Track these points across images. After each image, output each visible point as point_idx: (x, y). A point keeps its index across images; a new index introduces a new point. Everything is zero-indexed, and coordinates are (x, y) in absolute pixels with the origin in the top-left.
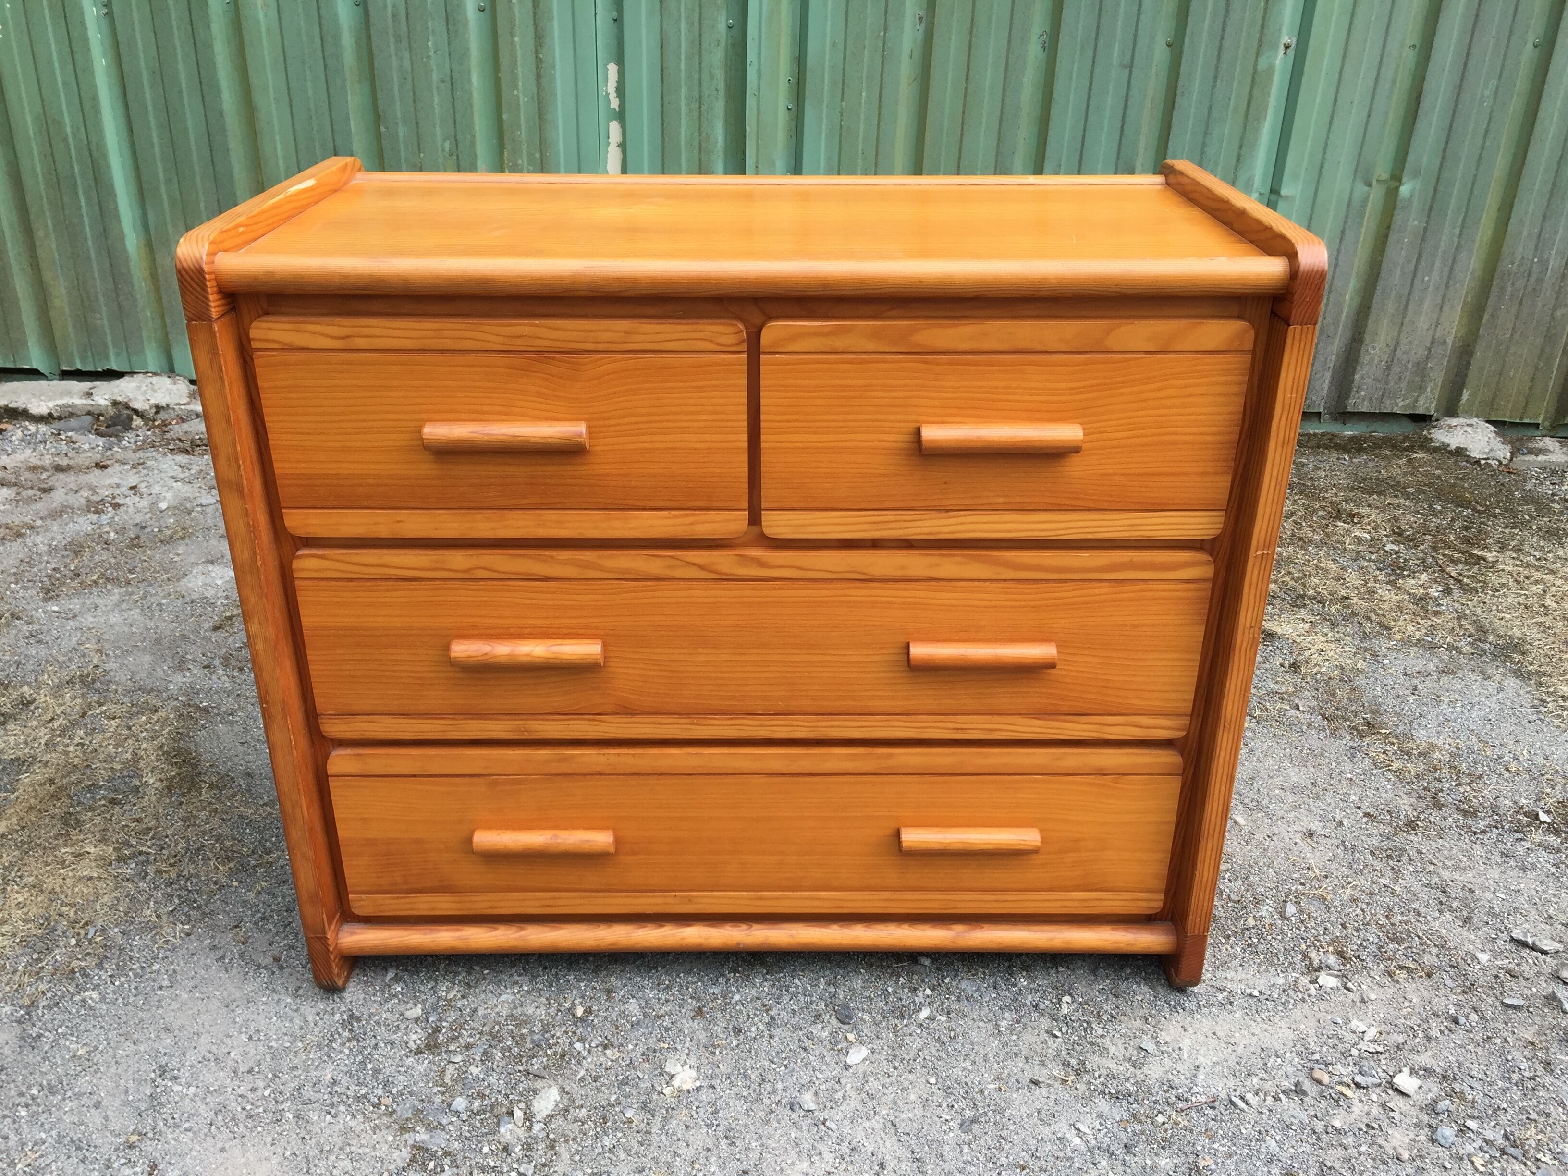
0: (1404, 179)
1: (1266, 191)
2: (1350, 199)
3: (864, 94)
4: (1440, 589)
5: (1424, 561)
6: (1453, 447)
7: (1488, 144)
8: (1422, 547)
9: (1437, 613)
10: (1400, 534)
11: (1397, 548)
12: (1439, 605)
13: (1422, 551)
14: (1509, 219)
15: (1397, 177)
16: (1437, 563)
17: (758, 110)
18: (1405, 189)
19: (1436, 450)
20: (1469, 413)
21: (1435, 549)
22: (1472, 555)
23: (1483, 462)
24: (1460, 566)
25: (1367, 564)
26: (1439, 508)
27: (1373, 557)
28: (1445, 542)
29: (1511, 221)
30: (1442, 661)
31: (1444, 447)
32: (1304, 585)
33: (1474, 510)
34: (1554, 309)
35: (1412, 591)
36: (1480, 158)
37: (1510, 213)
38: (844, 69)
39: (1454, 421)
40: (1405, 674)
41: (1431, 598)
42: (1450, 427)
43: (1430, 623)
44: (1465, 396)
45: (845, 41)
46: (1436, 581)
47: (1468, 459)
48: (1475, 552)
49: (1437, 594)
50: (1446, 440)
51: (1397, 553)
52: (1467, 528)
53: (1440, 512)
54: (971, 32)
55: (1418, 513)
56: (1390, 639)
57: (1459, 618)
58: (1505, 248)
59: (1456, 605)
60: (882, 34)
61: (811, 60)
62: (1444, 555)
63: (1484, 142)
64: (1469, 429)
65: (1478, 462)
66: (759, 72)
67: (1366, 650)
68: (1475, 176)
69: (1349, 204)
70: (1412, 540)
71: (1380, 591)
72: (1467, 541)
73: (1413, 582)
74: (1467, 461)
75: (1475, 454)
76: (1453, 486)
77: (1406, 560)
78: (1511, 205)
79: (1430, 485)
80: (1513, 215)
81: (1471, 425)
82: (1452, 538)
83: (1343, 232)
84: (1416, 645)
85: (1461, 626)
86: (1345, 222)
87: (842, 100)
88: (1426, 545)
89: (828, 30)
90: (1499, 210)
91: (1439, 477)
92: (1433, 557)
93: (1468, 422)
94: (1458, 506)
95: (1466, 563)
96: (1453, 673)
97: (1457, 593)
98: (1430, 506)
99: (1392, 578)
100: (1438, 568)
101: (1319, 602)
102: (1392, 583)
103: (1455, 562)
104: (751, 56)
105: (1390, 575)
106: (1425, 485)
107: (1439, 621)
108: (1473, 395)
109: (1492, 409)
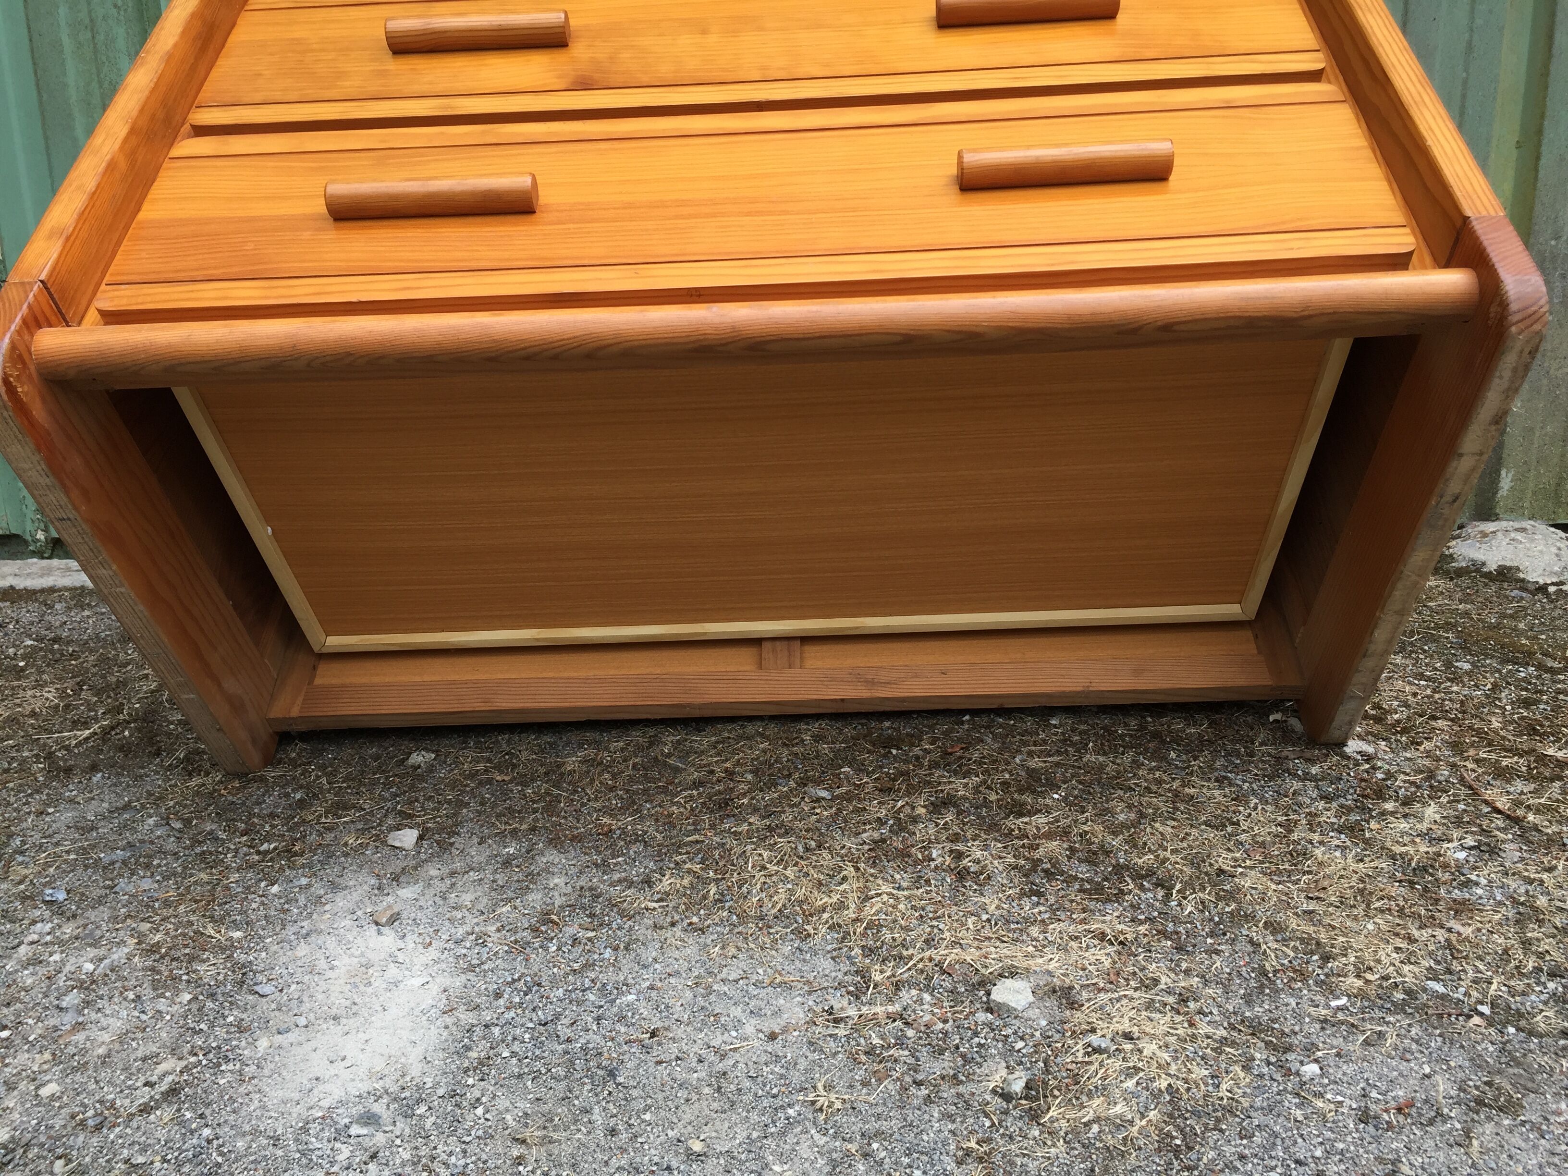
4: (1470, 841)
5: (1431, 775)
6: (1492, 566)
7: (1479, 22)
8: (1427, 745)
9: (1461, 909)
10: (1378, 720)
11: (1370, 749)
12: (1468, 884)
13: (1428, 754)
14: (1538, 158)
16: (1462, 780)
19: (1460, 573)
20: (1516, 512)
21: (1457, 747)
22: (1542, 759)
23: (1552, 589)
24: (1519, 786)
25: (1297, 785)
26: (1467, 666)
27: (1315, 770)
28: (1479, 732)
29: (1543, 161)
30: (1478, 1062)
31: (1476, 569)
32: (1132, 842)
33: (1540, 667)
35: (1398, 849)
36: (1470, 47)
37: (1539, 145)
39: (1490, 527)
40: (1364, 1117)
41: (1445, 866)
42: (1485, 535)
43: (1441, 935)
44: (1506, 481)
46: (1458, 822)
47: (1523, 585)
48: (1550, 752)
49: (1462, 855)
50: (1479, 555)
51: (1368, 758)
52: (1527, 703)
53: (1469, 673)
55: (1421, 676)
56: (1328, 988)
57: (1519, 922)
58: (1538, 208)
59: (1513, 883)
62: (1477, 761)
63: (1472, 19)
64: (1519, 536)
65: (1542, 589)
67: (1256, 1029)
68: (1465, 82)
70: (1404, 731)
71: (1318, 852)
72: (1532, 729)
73: (1404, 825)
74: (1523, 589)
75: (1535, 575)
76: (1497, 626)
77: (1389, 775)
78: (1540, 132)
79: (1448, 626)
80: (1544, 149)
81: (1523, 530)
82: (1496, 724)
84: (1400, 1008)
85: (1526, 944)
88: (1436, 741)
90: (1519, 145)
91: (1467, 614)
92: (1453, 765)
93: (1517, 525)
94: (1505, 661)
95: (1529, 778)
96: (1510, 1107)
97: (1512, 852)
98: (1448, 665)
99: (1354, 817)
100: (1464, 791)
101: (1159, 884)
102: (1353, 830)
103: (1504, 774)
105: (1350, 810)
106: (1437, 627)
107: (1468, 931)
108: (1521, 479)
109: (1558, 504)
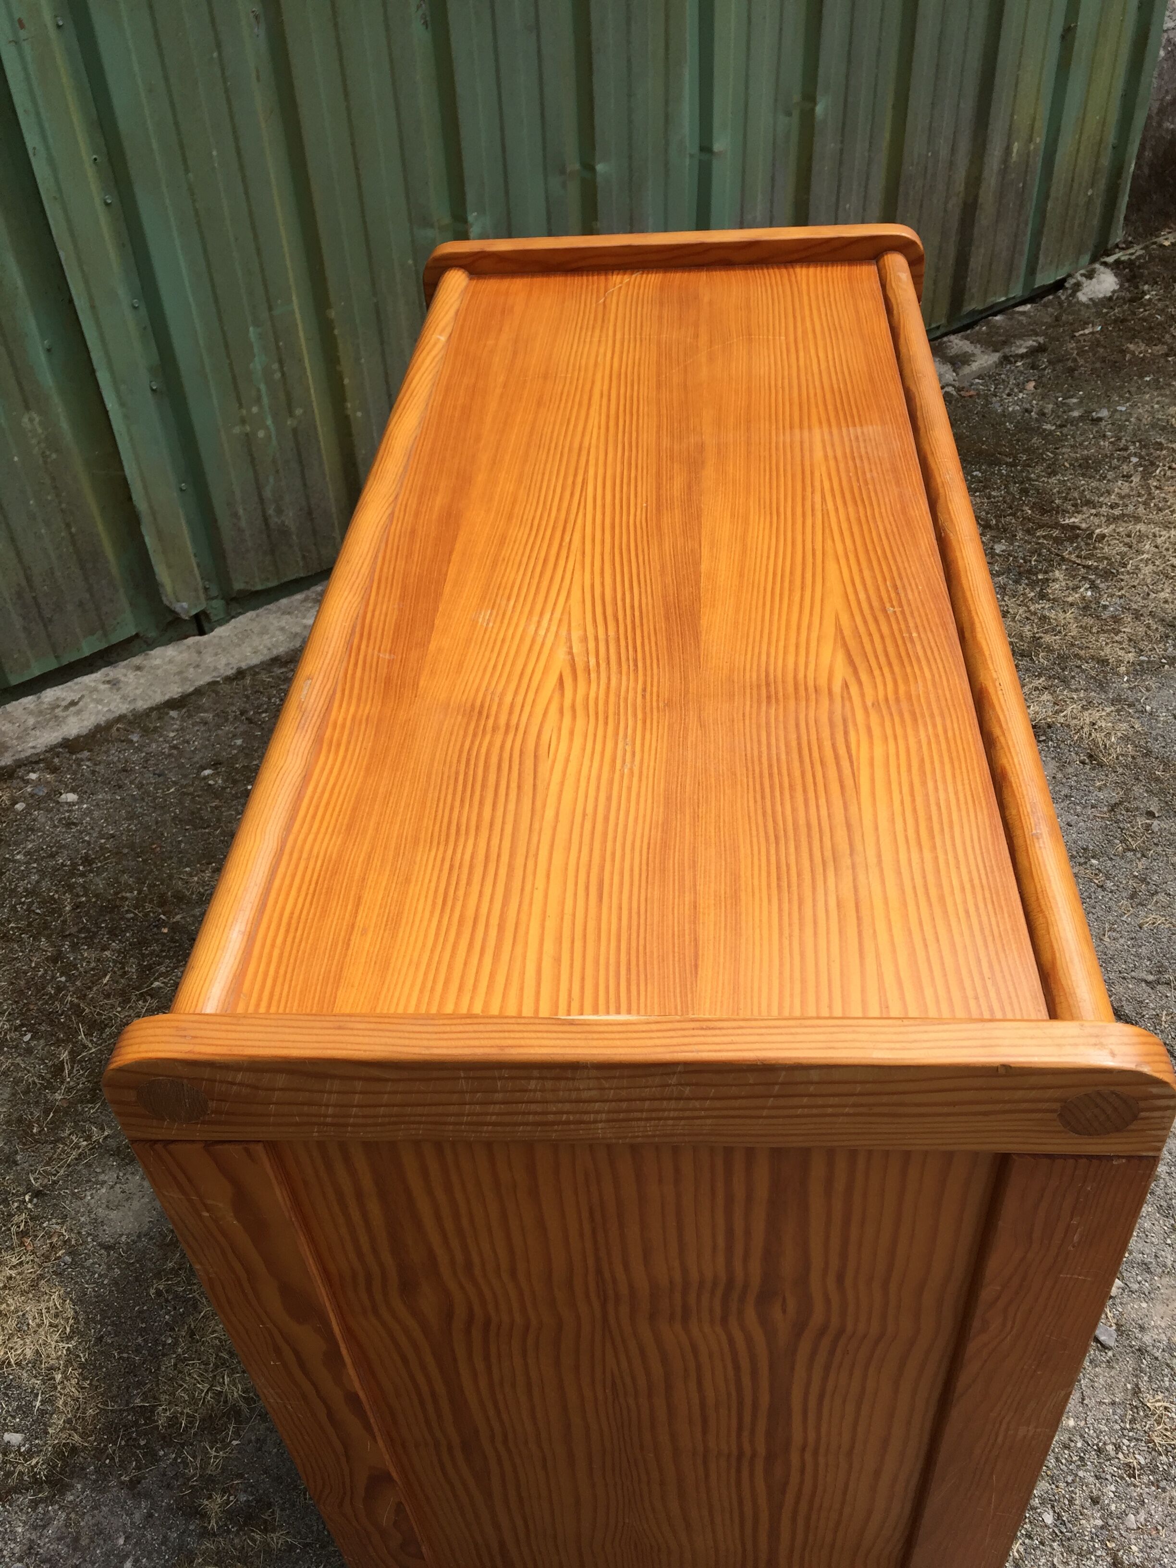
0: (818, 98)
1: (695, 150)
2: (774, 139)
3: (214, 153)
4: (1085, 585)
5: (1038, 553)
9: (1115, 620)
12: (1105, 607)
15: (810, 98)
16: (1049, 551)
17: (68, 220)
18: (819, 109)
21: (1029, 532)
22: (1064, 527)
24: (1069, 546)
28: (1028, 519)
29: (908, 117)
34: (946, 203)
35: (1070, 600)
37: (906, 109)
38: (176, 124)
41: (1090, 601)
43: (1124, 636)
45: (166, 79)
46: (1073, 577)
48: (1061, 521)
49: (1090, 594)
54: (336, 25)
56: (1120, 675)
57: (1137, 618)
58: (905, 150)
59: (1117, 600)
60: (215, 55)
61: (124, 125)
62: (1045, 538)
63: (881, 33)
66: (51, 161)
67: (1117, 701)
69: (774, 143)
73: (1058, 586)
80: (909, 110)
82: (1029, 512)
83: (773, 179)
86: (774, 165)
87: (187, 170)
89: (136, 68)
92: (1039, 544)
97: (1101, 584)
100: (1057, 558)
103: (1059, 542)
104: (32, 140)
